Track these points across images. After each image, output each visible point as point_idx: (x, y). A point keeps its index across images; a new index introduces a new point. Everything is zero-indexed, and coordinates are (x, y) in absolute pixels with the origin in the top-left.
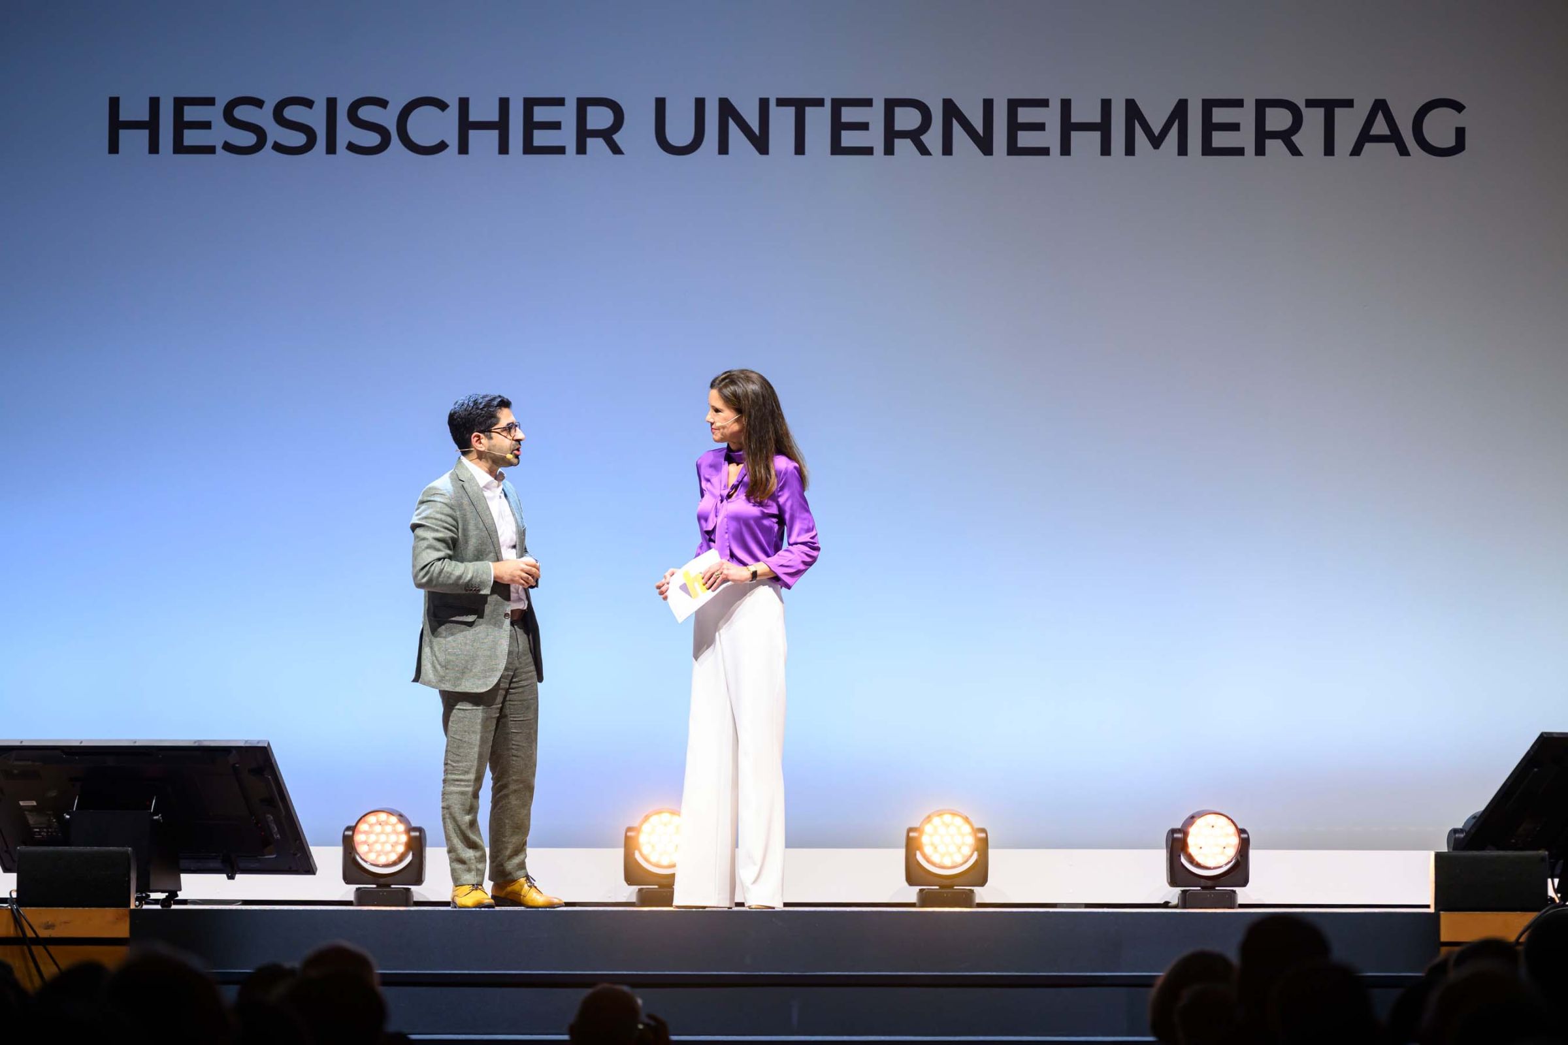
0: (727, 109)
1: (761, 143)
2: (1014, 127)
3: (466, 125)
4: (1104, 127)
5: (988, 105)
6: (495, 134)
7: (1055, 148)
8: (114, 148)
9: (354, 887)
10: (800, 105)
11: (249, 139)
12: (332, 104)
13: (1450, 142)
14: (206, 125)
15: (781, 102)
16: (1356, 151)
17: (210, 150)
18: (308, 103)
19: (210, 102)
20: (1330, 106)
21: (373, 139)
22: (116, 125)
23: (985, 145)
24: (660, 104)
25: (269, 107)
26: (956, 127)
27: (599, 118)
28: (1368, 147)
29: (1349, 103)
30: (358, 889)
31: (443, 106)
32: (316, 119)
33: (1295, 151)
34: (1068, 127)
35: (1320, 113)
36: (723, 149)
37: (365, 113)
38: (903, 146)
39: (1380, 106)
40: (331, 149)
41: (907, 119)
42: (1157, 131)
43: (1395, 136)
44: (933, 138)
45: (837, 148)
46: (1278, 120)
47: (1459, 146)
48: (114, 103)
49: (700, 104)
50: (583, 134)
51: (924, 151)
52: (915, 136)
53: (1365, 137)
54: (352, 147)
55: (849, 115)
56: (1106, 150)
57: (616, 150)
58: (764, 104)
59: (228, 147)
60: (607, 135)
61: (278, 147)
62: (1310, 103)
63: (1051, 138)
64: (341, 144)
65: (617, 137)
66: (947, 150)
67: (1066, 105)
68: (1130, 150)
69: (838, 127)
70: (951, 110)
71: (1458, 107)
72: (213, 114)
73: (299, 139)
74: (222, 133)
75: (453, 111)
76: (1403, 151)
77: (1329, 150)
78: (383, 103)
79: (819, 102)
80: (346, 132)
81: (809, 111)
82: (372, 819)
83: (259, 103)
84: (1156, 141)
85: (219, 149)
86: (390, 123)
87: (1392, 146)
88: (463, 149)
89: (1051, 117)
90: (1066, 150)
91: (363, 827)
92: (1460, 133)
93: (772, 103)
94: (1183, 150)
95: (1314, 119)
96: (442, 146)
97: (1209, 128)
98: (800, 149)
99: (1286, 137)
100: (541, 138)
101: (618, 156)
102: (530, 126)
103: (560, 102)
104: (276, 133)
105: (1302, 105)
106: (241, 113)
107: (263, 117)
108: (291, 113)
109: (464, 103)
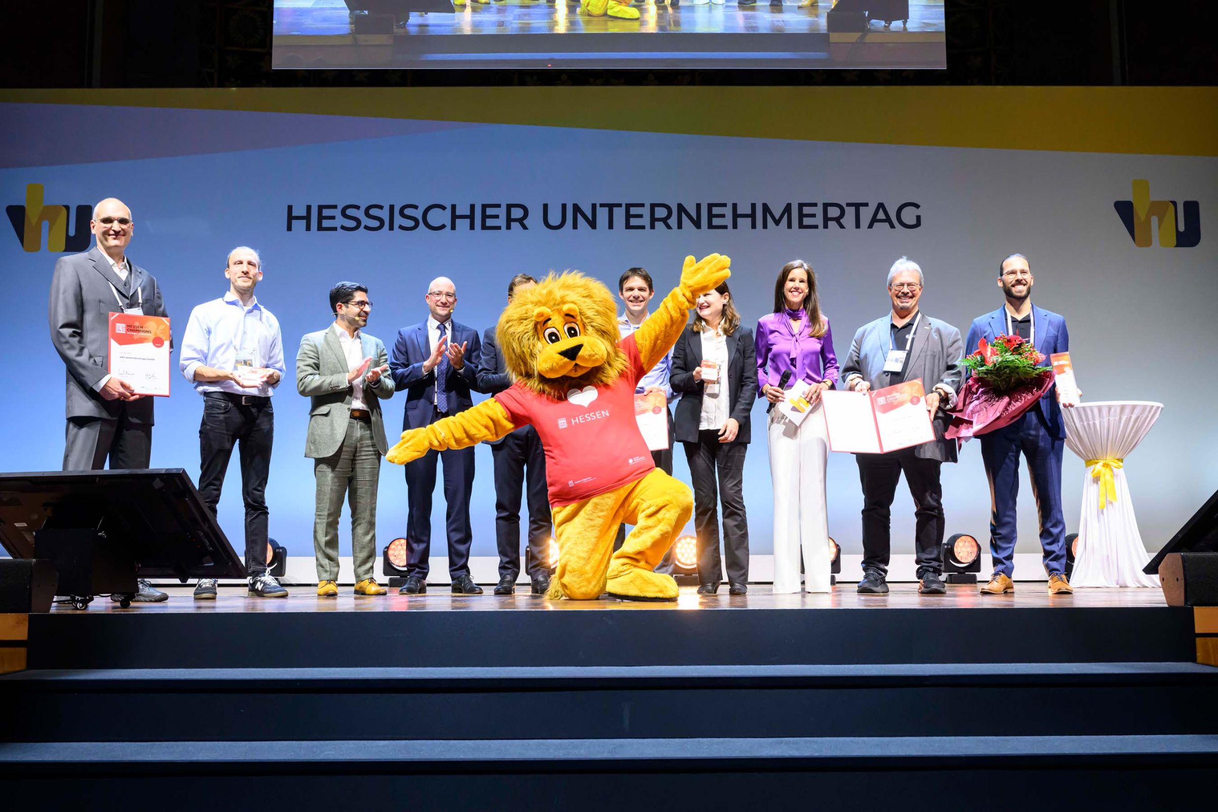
0: (577, 209)
1: (593, 224)
2: (711, 216)
3: (454, 217)
4: (753, 216)
5: (698, 206)
6: (468, 221)
7: (730, 225)
8: (289, 228)
9: (388, 577)
10: (611, 207)
11: (352, 224)
12: (392, 208)
13: (914, 222)
14: (333, 218)
15: (602, 205)
16: (870, 226)
17: (335, 229)
18: (381, 207)
19: (335, 207)
20: (857, 206)
21: (411, 223)
22: (291, 218)
23: (697, 224)
24: (545, 207)
25: (363, 209)
26: (684, 216)
27: (517, 213)
28: (876, 224)
29: (866, 205)
30: (390, 579)
31: (444, 208)
32: (384, 214)
33: (842, 226)
34: (736, 216)
35: (853, 209)
36: (575, 226)
37: (408, 212)
38: (659, 225)
39: (881, 206)
40: (391, 228)
41: (661, 213)
42: (777, 217)
43: (888, 220)
44: (673, 221)
45: (628, 226)
46: (834, 212)
47: (918, 224)
48: (290, 208)
49: (564, 206)
50: (509, 220)
51: (669, 227)
52: (665, 220)
53: (874, 220)
54: (401, 227)
55: (633, 211)
56: (754, 226)
57: (525, 227)
58: (594, 206)
59: (343, 228)
60: (521, 221)
61: (366, 228)
62: (848, 205)
63: (728, 221)
64: (396, 226)
65: (525, 222)
66: (680, 226)
67: (735, 206)
68: (765, 226)
69: (628, 216)
70: (681, 208)
71: (917, 206)
72: (337, 213)
73: (376, 224)
74: (340, 221)
75: (449, 210)
76: (892, 226)
77: (858, 226)
78: (416, 207)
79: (620, 205)
80: (398, 220)
81: (615, 209)
82: (397, 542)
83: (358, 207)
84: (777, 222)
85: (339, 229)
86: (419, 216)
87: (887, 224)
88: (453, 227)
89: (728, 211)
90: (735, 226)
91: (392, 546)
92: (918, 218)
93: (598, 206)
94: (790, 226)
95: (850, 212)
96: (443, 227)
97: (801, 216)
98: (611, 226)
99: (838, 220)
100: (490, 222)
101: (526, 230)
102: (485, 217)
103: (498, 206)
104: (366, 221)
105: (844, 206)
106: (350, 212)
107: (360, 214)
108: (373, 212)
109: (454, 207)
